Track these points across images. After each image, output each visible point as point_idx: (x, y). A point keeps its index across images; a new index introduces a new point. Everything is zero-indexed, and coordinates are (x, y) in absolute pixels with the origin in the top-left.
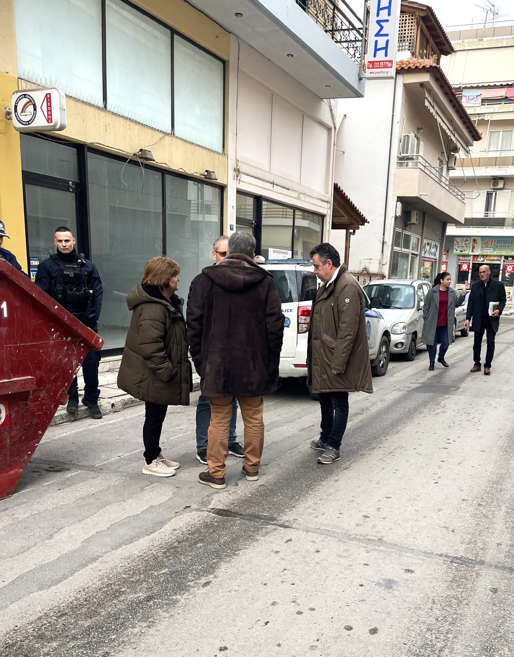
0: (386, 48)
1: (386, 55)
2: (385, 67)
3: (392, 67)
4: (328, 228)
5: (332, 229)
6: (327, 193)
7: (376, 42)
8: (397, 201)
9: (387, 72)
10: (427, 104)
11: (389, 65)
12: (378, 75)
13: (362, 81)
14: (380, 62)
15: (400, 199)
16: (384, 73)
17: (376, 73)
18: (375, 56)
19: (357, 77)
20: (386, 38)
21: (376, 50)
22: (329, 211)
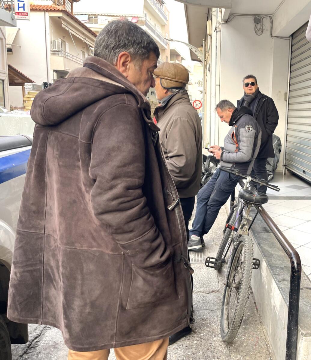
0: (24, 7)
1: (24, 10)
2: (24, 15)
3: (27, 15)
4: (6, 86)
5: (9, 85)
6: (4, 69)
7: (18, 4)
8: (54, 72)
9: (26, 18)
10: (63, 26)
11: (26, 14)
12: (21, 18)
13: (13, 20)
14: (21, 13)
15: (55, 71)
16: (24, 17)
17: (20, 17)
18: (18, 10)
19: (11, 19)
20: (23, 3)
21: (19, 7)
22: (6, 78)
